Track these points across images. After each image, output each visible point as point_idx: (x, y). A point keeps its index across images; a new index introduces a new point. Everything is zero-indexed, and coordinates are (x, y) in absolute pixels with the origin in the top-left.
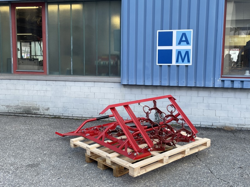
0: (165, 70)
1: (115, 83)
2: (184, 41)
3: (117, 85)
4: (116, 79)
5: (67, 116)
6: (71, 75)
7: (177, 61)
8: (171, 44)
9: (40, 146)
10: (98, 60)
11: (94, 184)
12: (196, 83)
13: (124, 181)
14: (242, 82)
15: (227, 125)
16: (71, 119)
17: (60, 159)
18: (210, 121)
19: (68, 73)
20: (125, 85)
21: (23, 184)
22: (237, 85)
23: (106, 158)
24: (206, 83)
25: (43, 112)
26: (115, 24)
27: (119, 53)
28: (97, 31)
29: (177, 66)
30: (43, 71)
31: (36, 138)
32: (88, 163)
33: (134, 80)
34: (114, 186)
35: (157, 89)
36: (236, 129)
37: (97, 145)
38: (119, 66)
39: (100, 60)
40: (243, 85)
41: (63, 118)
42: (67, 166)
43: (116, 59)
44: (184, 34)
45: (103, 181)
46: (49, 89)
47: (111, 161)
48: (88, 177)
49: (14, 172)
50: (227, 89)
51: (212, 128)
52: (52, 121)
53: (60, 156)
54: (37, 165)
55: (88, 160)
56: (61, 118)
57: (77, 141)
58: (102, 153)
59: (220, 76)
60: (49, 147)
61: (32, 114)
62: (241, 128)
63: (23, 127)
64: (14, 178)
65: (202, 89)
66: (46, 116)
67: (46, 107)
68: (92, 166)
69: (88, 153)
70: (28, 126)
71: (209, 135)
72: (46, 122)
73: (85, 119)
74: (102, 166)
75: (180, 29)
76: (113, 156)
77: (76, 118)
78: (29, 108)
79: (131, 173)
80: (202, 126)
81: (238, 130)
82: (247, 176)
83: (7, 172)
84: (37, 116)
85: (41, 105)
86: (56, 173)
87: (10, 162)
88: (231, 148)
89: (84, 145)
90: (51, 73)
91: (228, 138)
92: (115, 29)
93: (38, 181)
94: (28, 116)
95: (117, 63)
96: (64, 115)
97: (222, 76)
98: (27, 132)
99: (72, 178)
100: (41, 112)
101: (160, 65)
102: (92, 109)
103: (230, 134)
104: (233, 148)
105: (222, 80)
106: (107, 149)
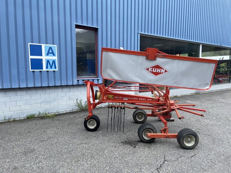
0: (37, 75)
2: (51, 53)
7: (47, 68)
8: (41, 55)
12: (61, 83)
18: (71, 107)
29: (47, 71)
35: (30, 90)
44: (50, 48)
50: (80, 85)
59: (76, 77)
75: (47, 44)
101: (33, 71)
105: (77, 80)
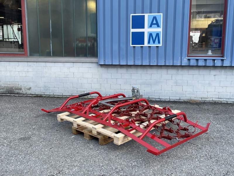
0: (138, 51)
1: (93, 63)
2: (155, 24)
3: (95, 65)
4: (94, 60)
5: (48, 95)
6: (51, 56)
7: (149, 43)
8: (143, 27)
9: (28, 122)
10: (76, 42)
11: (83, 152)
12: (165, 62)
13: (109, 148)
14: (206, 60)
15: (192, 98)
16: (52, 97)
17: (49, 132)
18: (178, 96)
19: (48, 55)
20: (101, 65)
21: (19, 154)
22: (201, 63)
23: (93, 129)
24: (175, 61)
25: (25, 91)
26: (91, 8)
27: (96, 35)
28: (75, 14)
29: (149, 46)
30: (24, 53)
31: (23, 114)
32: (75, 134)
33: (110, 60)
34: (100, 152)
35: (131, 68)
36: (200, 102)
37: (83, 119)
38: (96, 48)
39: (78, 42)
40: (206, 63)
41: (45, 97)
42: (56, 138)
43: (93, 41)
45: (91, 149)
46: (30, 70)
47: (97, 132)
48: (77, 146)
49: (8, 144)
50: (193, 66)
51: (180, 102)
52: (35, 100)
53: (48, 130)
54: (29, 138)
55: (74, 132)
56: (43, 97)
57: (64, 116)
58: (89, 125)
59: (187, 55)
60: (36, 122)
61: (15, 94)
62: (205, 101)
63: (9, 106)
64: (9, 150)
65: (170, 68)
66: (28, 95)
67: (28, 86)
68: (79, 137)
69: (75, 126)
70: (13, 105)
71: (177, 108)
72: (29, 101)
73: (65, 97)
74: (88, 136)
75: (151, 13)
76: (99, 127)
77: (57, 96)
78: (12, 88)
79: (115, 142)
80: (171, 100)
81: (202, 103)
82: (212, 140)
83: (2, 145)
84: (20, 95)
85: (23, 85)
86: (47, 144)
87: (2, 136)
88: (197, 117)
89: (71, 119)
90: (31, 55)
91: (194, 109)
92: (91, 13)
93: (32, 152)
94: (12, 96)
95: (93, 45)
96: (45, 94)
97: (188, 55)
98: (13, 110)
99: (62, 147)
100: (23, 91)
101: (133, 47)
102: (72, 87)
103: (195, 106)
104: (199, 118)
105: (188, 59)
106: (92, 121)
